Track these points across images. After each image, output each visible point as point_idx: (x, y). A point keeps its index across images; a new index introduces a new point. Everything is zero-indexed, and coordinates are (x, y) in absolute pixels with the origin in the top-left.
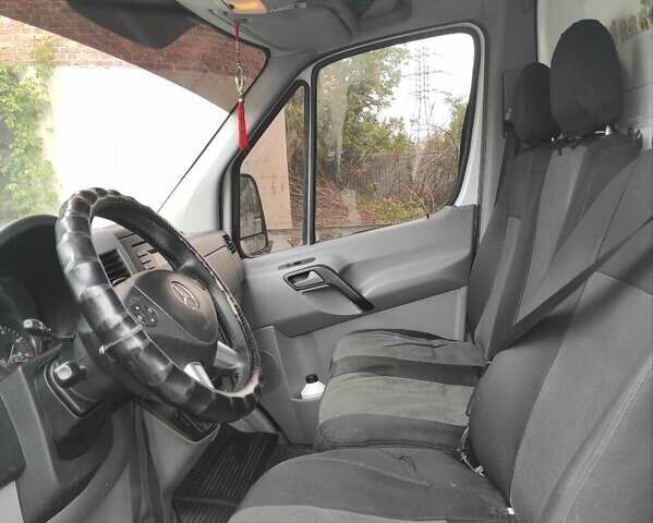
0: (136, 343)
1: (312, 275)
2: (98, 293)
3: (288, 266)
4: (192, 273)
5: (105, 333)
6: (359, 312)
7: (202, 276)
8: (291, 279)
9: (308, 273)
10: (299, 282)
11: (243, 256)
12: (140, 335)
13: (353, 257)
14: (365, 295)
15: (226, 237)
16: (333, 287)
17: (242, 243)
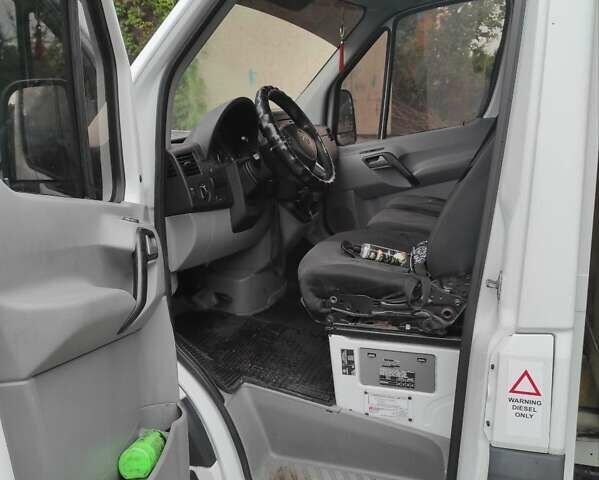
0: (284, 147)
1: (381, 159)
2: (271, 126)
3: (367, 152)
4: (307, 131)
5: (273, 142)
6: (409, 185)
7: (313, 135)
8: (367, 160)
9: (378, 157)
10: (372, 163)
11: (338, 144)
12: (286, 144)
13: (409, 149)
14: (415, 174)
15: (328, 130)
16: (393, 168)
17: (339, 136)
